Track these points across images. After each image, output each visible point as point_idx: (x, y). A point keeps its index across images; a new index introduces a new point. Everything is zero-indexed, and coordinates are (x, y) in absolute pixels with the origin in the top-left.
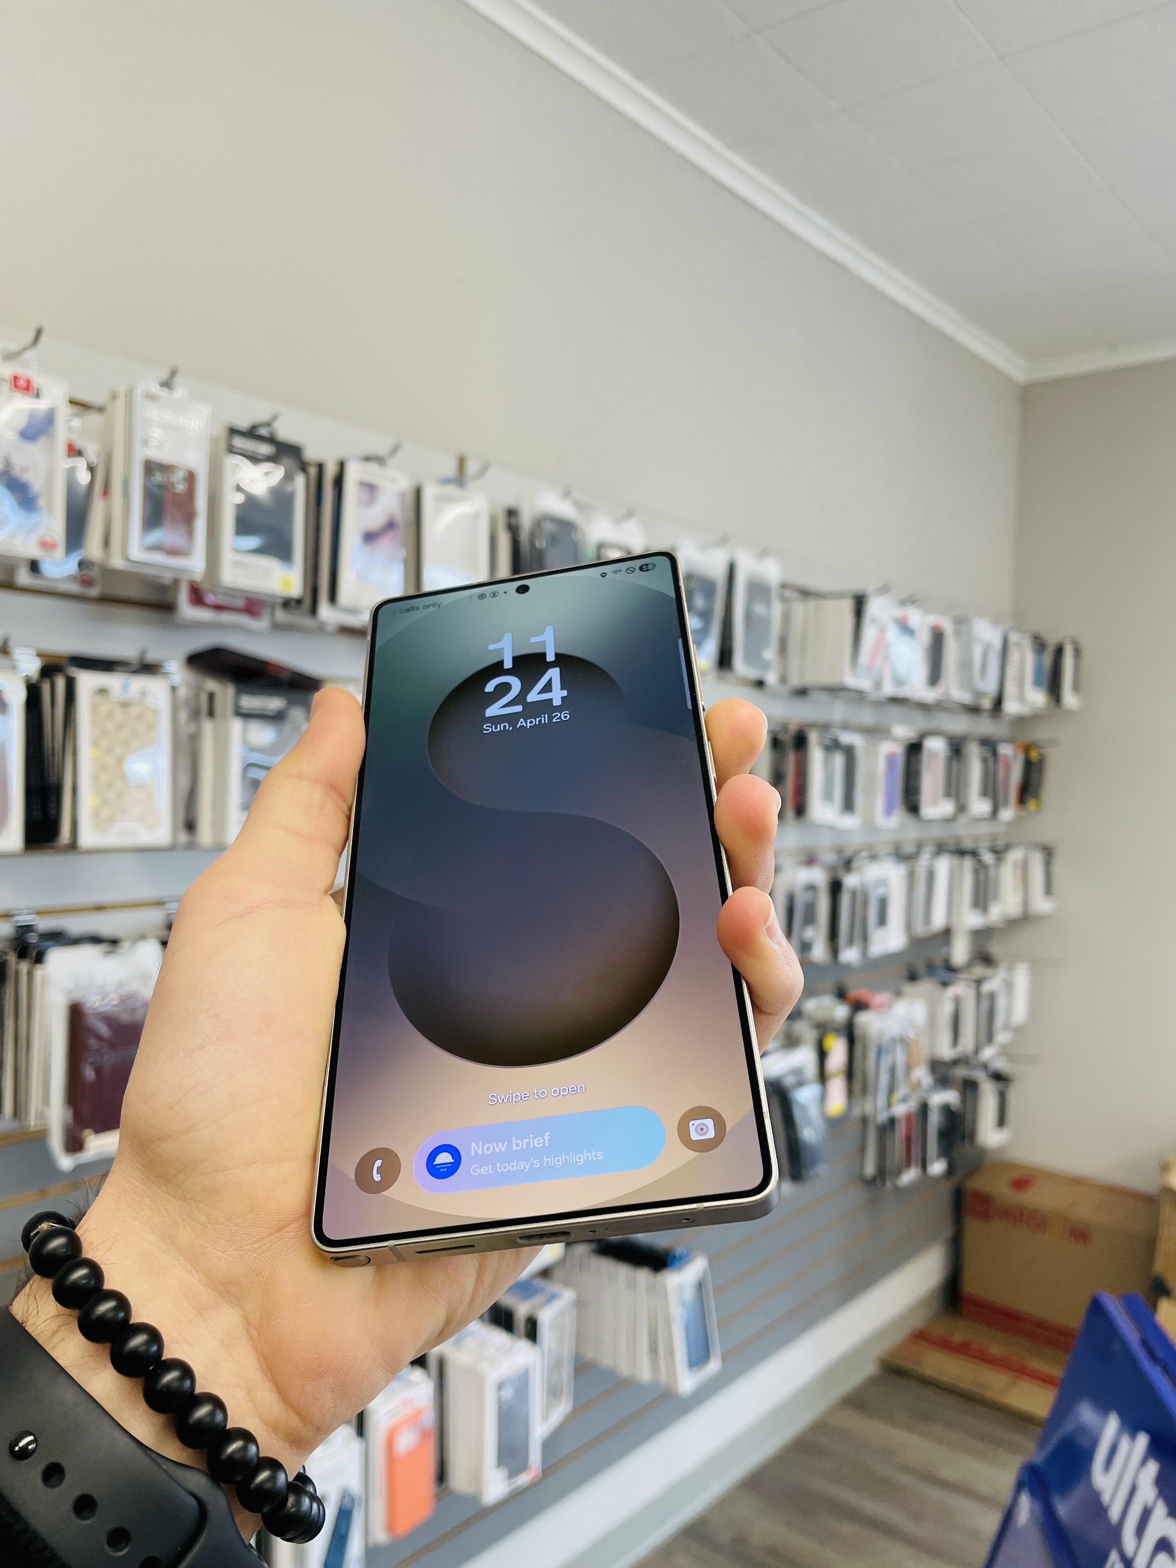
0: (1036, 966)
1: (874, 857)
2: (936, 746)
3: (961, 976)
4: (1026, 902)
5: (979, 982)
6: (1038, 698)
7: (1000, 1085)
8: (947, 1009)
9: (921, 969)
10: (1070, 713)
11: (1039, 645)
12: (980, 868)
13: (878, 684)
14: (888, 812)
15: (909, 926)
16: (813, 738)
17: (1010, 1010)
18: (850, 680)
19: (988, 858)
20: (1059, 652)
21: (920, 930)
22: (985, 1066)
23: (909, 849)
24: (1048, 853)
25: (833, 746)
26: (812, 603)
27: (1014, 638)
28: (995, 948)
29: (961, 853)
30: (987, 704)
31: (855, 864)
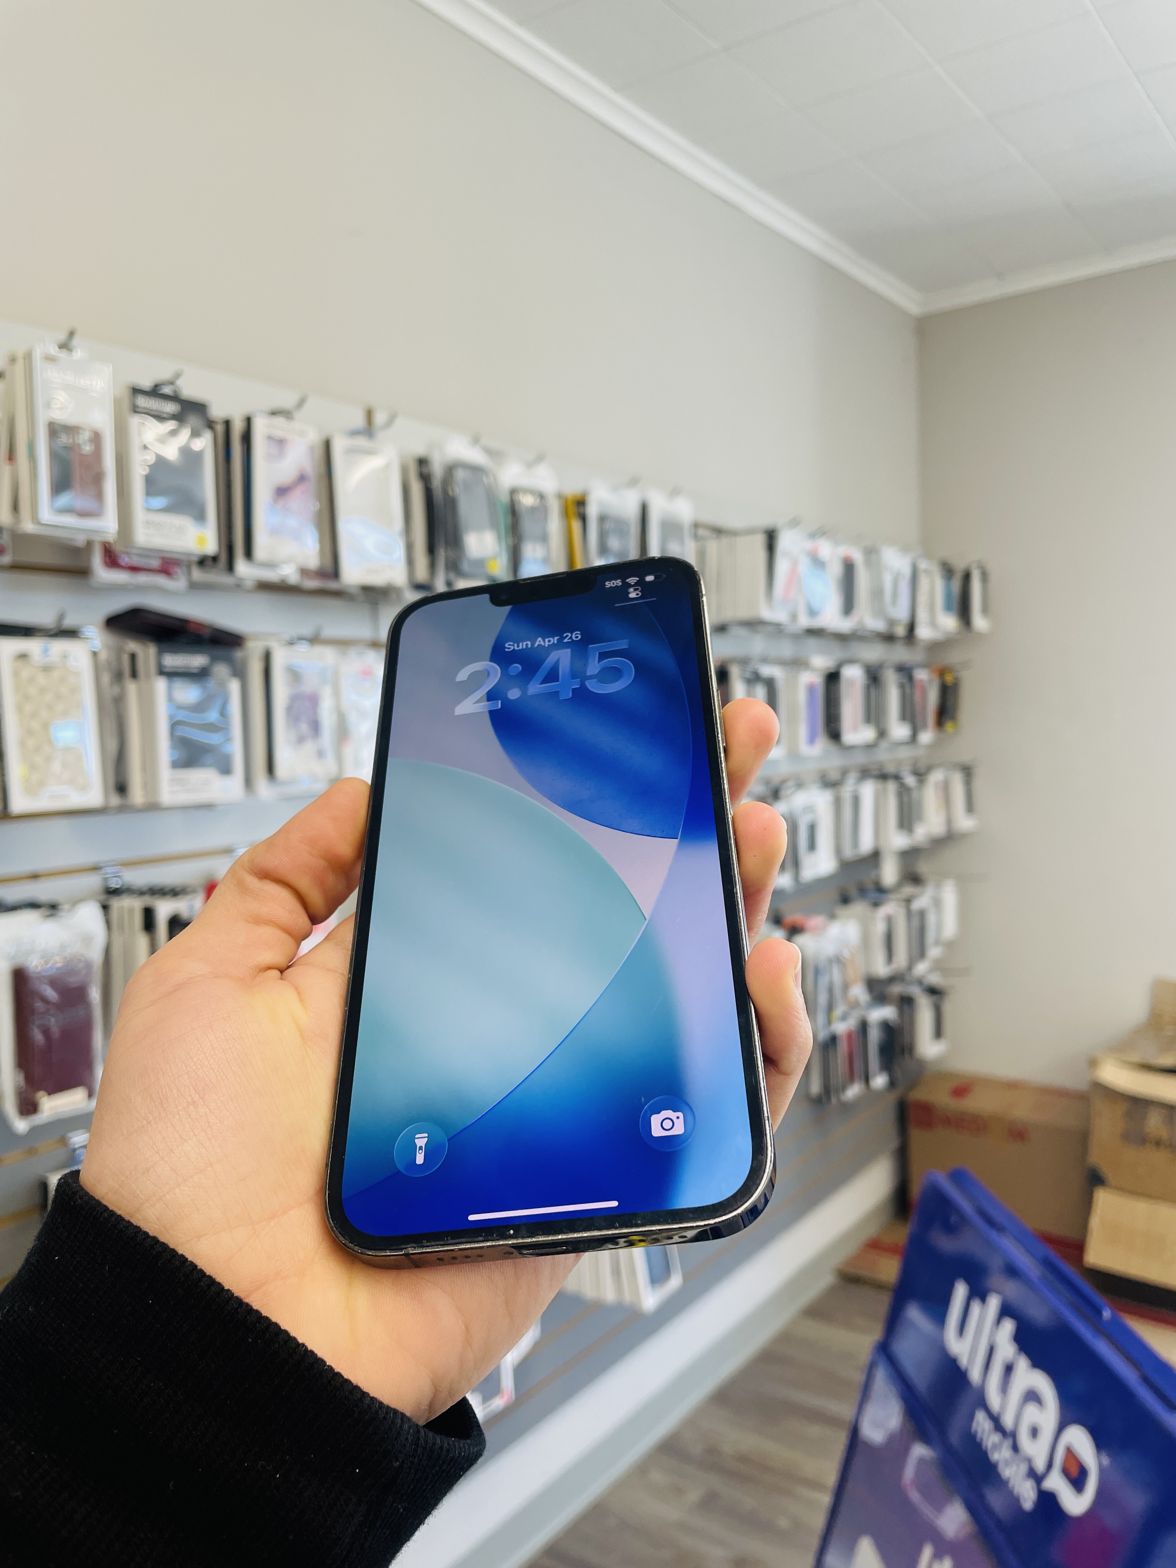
0: (963, 882)
1: (800, 785)
2: (853, 675)
3: (891, 896)
4: (949, 821)
5: (908, 901)
6: (949, 623)
7: (935, 997)
8: (880, 928)
9: (853, 892)
10: (980, 636)
11: (948, 571)
12: (903, 792)
13: (794, 617)
14: (812, 740)
15: (838, 850)
16: (735, 672)
17: (939, 926)
18: (766, 613)
19: (910, 780)
20: (967, 577)
21: (849, 853)
22: (920, 982)
23: (834, 776)
24: (967, 771)
25: (754, 679)
26: (725, 541)
27: (923, 565)
28: (923, 867)
29: (883, 777)
30: (900, 631)
31: (783, 793)
